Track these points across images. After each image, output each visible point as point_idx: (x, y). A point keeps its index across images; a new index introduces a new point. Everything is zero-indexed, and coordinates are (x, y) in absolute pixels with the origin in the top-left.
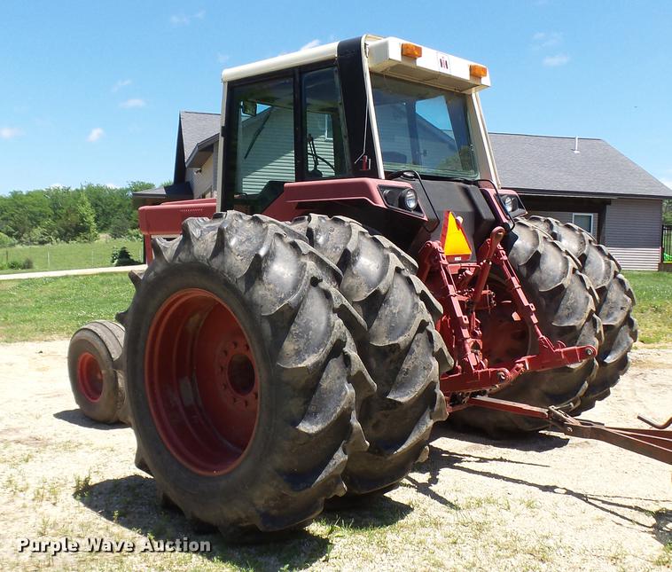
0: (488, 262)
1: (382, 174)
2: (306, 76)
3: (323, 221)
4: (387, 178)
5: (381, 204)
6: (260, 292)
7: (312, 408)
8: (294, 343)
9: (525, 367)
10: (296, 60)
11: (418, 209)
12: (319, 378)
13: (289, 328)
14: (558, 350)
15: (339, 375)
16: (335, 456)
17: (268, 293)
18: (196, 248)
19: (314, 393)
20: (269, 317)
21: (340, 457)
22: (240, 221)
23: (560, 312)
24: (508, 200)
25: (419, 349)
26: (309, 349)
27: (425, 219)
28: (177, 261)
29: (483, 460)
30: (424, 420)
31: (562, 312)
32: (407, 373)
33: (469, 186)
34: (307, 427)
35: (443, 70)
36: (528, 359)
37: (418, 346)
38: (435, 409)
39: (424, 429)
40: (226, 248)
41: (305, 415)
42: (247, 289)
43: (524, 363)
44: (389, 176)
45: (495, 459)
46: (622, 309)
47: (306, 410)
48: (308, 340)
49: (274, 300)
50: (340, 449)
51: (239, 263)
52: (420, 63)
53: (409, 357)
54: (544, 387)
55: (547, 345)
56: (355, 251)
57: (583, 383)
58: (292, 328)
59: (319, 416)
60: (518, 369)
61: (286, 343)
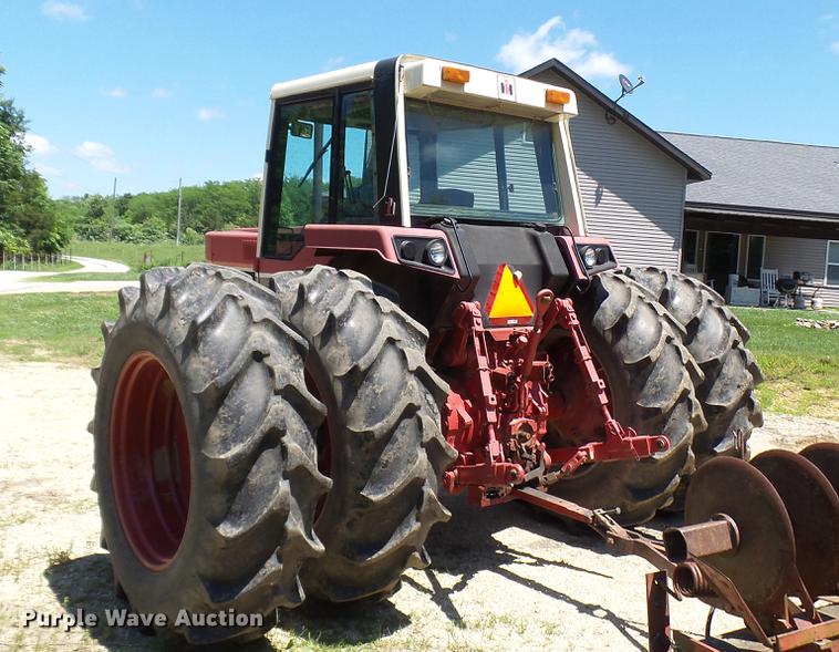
0: (536, 330)
1: (406, 220)
2: (345, 98)
3: (327, 274)
4: (413, 226)
5: (393, 258)
6: (194, 366)
7: (236, 507)
8: (221, 429)
9: (588, 456)
10: (338, 78)
11: (448, 263)
12: (247, 471)
13: (217, 411)
14: (626, 438)
15: (274, 469)
16: (267, 565)
17: (202, 367)
18: (149, 305)
19: (240, 489)
20: (198, 396)
21: (272, 565)
22: (203, 276)
23: (646, 390)
24: (590, 252)
25: (404, 437)
26: (237, 439)
27: (457, 276)
28: (133, 319)
29: (541, 562)
30: (408, 522)
31: (649, 389)
32: (386, 466)
33: (539, 233)
34: (227, 530)
35: (505, 97)
36: (594, 446)
37: (403, 434)
38: (422, 510)
39: (407, 532)
40: (171, 310)
41: (228, 515)
42: (184, 359)
43: (588, 451)
44: (418, 222)
45: (555, 563)
46: (739, 387)
47: (229, 508)
48: (238, 426)
49: (207, 376)
50: (274, 557)
51: (180, 329)
52: (469, 88)
53: (389, 446)
54: (626, 478)
55: (615, 431)
56: (343, 316)
57: (674, 477)
58: (221, 411)
59: (244, 517)
60: (578, 458)
61: (212, 428)
